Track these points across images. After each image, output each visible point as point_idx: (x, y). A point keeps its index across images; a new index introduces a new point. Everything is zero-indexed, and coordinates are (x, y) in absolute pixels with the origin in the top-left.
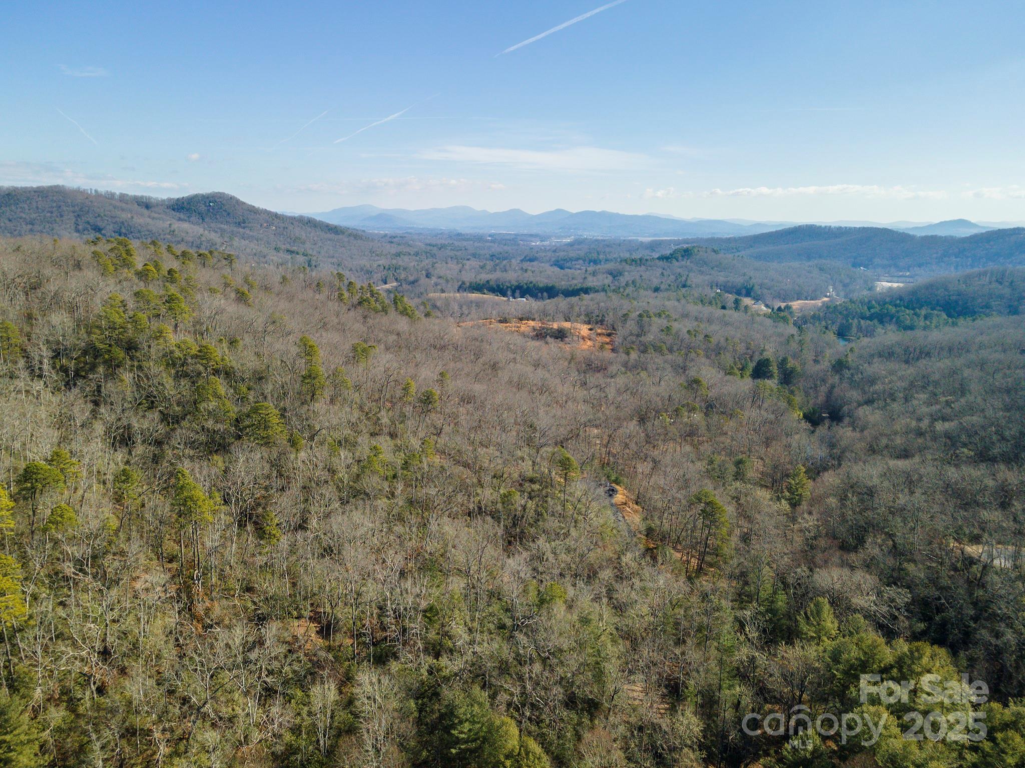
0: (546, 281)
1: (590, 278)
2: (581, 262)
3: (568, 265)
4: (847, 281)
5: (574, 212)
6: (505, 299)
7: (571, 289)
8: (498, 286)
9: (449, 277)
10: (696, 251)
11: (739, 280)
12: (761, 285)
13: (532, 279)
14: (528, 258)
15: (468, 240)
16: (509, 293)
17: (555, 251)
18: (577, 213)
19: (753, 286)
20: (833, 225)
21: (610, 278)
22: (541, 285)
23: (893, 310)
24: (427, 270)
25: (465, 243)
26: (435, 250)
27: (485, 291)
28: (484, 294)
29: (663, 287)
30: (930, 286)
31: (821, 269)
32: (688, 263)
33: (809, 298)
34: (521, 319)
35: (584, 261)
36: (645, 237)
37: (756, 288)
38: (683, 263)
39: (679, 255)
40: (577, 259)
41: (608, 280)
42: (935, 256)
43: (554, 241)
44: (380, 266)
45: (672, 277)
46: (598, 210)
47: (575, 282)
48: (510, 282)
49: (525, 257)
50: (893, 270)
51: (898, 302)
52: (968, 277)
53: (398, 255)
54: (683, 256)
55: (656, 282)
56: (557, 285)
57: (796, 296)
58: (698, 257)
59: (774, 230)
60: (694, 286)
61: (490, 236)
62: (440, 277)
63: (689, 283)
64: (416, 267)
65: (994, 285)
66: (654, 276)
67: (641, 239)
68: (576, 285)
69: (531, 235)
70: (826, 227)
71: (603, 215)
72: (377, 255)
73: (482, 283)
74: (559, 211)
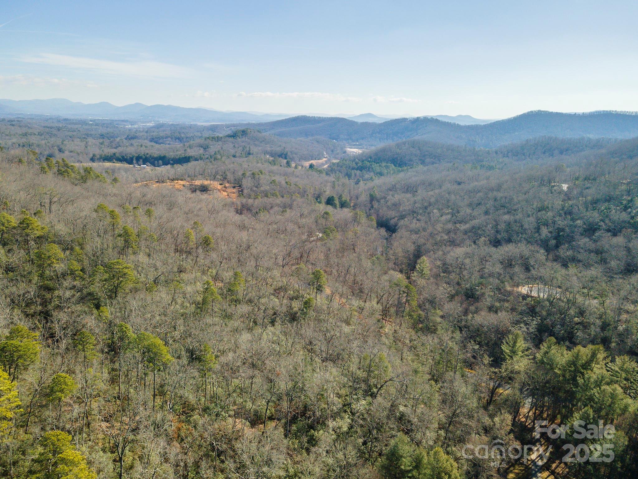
0: (158, 153)
1: (189, 150)
2: (169, 139)
3: (161, 141)
4: (332, 148)
5: (149, 105)
6: (131, 166)
7: (177, 157)
8: (123, 157)
9: (79, 151)
10: (249, 131)
11: (278, 150)
12: (291, 152)
13: (147, 152)
14: (130, 137)
15: (75, 124)
16: (134, 161)
17: (147, 132)
18: (151, 106)
19: (287, 153)
20: (316, 116)
21: (202, 149)
22: (155, 156)
23: (368, 164)
24: (58, 146)
25: (76, 126)
26: (54, 132)
27: (114, 161)
28: (114, 163)
29: (237, 155)
30: (384, 150)
31: (318, 142)
32: (247, 139)
33: (317, 159)
34: (173, 180)
35: (172, 138)
36: (201, 122)
37: (289, 153)
38: (244, 139)
39: (239, 134)
40: (167, 137)
41: (202, 151)
42: (368, 133)
43: (141, 125)
44: (14, 143)
45: (241, 148)
46: (166, 104)
47: (180, 153)
48: (131, 154)
49: (128, 136)
50: (350, 141)
51: (369, 159)
52: (398, 146)
53: (25, 135)
54: (242, 135)
55: (232, 151)
56: (167, 155)
57: (310, 158)
58: (251, 135)
59: (284, 118)
60: (255, 153)
61: (91, 121)
62: (71, 152)
63: (251, 152)
64: (48, 144)
65: (411, 149)
66: (229, 147)
67: (199, 124)
68: (181, 155)
69: (123, 121)
70: (312, 117)
71: (169, 107)
72: (7, 135)
73: (109, 155)
74: (137, 104)
